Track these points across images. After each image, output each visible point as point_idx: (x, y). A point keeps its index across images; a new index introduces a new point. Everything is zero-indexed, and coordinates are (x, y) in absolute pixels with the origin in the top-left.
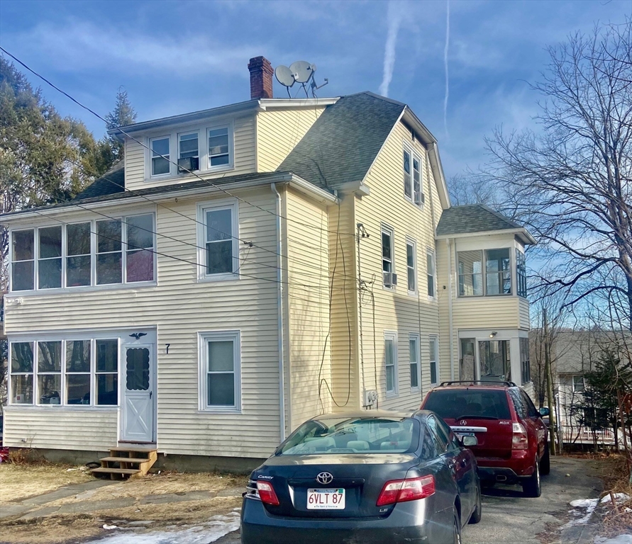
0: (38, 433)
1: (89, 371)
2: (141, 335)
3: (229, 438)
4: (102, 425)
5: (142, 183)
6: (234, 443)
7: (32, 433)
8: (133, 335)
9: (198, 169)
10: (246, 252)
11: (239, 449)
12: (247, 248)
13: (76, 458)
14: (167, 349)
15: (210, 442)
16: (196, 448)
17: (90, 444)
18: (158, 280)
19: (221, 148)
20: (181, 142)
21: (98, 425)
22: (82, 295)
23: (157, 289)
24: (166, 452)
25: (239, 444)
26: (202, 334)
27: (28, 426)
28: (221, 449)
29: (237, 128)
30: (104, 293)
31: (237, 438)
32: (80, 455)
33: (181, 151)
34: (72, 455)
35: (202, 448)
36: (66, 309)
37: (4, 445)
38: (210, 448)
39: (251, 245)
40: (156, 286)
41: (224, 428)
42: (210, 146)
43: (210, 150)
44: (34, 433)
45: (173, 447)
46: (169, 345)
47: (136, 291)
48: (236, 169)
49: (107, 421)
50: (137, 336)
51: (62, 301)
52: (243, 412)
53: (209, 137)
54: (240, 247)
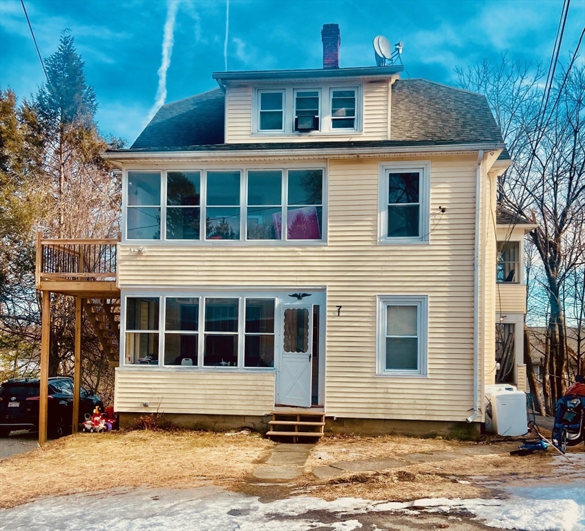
0: (165, 396)
1: (237, 331)
2: (305, 295)
3: (412, 401)
4: (255, 388)
5: (247, 137)
6: (419, 407)
7: (157, 396)
8: (295, 295)
9: (318, 129)
10: (438, 217)
11: (424, 412)
12: (438, 214)
13: (216, 423)
14: (339, 311)
15: (389, 406)
16: (373, 411)
17: (238, 407)
18: (329, 239)
19: (347, 111)
20: (297, 99)
21: (248, 388)
22: (229, 249)
23: (326, 249)
24: (336, 416)
25: (424, 407)
26: (381, 297)
27: (150, 388)
28: (402, 412)
29: (367, 92)
30: (259, 249)
31: (422, 402)
32: (221, 420)
33: (297, 108)
34: (209, 420)
35: (379, 411)
36: (206, 264)
37: (116, 410)
38: (389, 411)
39: (443, 211)
40: (327, 246)
41: (405, 391)
42: (333, 107)
43: (333, 112)
44: (160, 396)
45: (344, 410)
46: (340, 307)
47: (300, 250)
48: (364, 134)
49: (260, 383)
50: (299, 297)
51: (202, 254)
52: (429, 377)
53: (332, 97)
54: (431, 212)
